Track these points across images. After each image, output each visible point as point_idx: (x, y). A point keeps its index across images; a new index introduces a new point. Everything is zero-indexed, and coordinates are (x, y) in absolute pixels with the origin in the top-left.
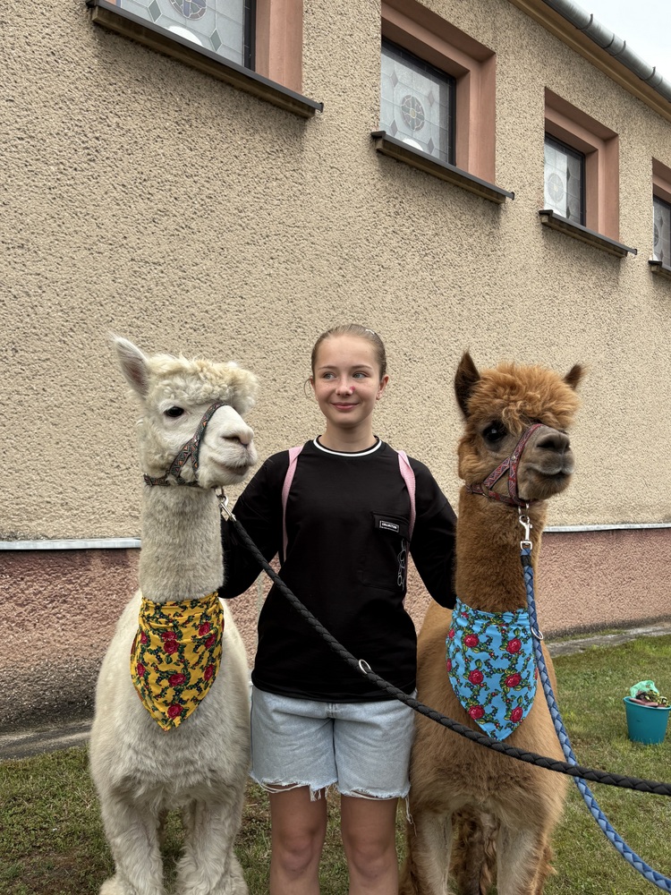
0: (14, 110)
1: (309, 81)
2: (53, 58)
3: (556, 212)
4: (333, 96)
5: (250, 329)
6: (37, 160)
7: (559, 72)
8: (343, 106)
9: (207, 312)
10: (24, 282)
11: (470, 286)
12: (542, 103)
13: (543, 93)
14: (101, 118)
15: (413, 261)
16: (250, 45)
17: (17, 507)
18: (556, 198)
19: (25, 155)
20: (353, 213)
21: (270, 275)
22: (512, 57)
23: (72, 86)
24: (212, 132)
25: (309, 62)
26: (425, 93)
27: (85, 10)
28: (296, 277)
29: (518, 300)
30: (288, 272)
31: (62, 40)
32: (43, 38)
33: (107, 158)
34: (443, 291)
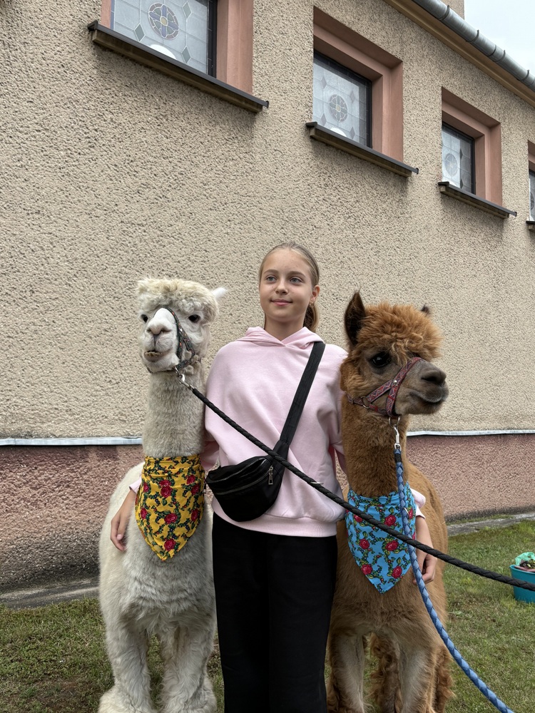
0: (34, 109)
1: (258, 85)
2: (63, 69)
3: (451, 183)
4: (276, 96)
5: (212, 275)
6: (51, 147)
7: (452, 76)
8: (284, 103)
9: (179, 262)
10: (39, 239)
11: (384, 241)
12: (439, 100)
13: (440, 92)
14: (99, 115)
15: (339, 222)
16: (212, 58)
17: (32, 412)
18: (451, 173)
19: (41, 143)
20: (292, 185)
22: (416, 64)
23: (77, 91)
24: (184, 124)
25: (258, 71)
26: (348, 93)
27: (87, 33)
28: (248, 235)
29: (422, 252)
30: (241, 231)
31: (69, 56)
32: (55, 54)
33: (103, 145)
34: (363, 245)
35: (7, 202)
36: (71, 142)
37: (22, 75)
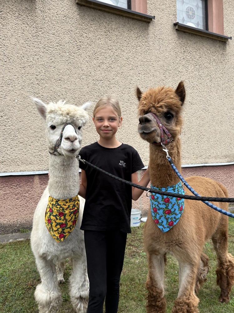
0: (55, 37)
1: (150, 9)
2: (65, 18)
4: (159, 13)
5: (132, 99)
6: (63, 52)
8: (163, 15)
9: (118, 94)
10: (61, 91)
14: (81, 35)
15: (191, 68)
16: (129, 0)
19: (59, 51)
20: (168, 54)
21: (139, 79)
23: (71, 26)
24: (117, 33)
25: (150, 2)
26: (195, 4)
28: (148, 79)
30: (145, 78)
31: (67, 11)
32: (62, 12)
33: (84, 48)
34: (203, 78)
35: (48, 77)
36: (70, 49)
37: (49, 23)
